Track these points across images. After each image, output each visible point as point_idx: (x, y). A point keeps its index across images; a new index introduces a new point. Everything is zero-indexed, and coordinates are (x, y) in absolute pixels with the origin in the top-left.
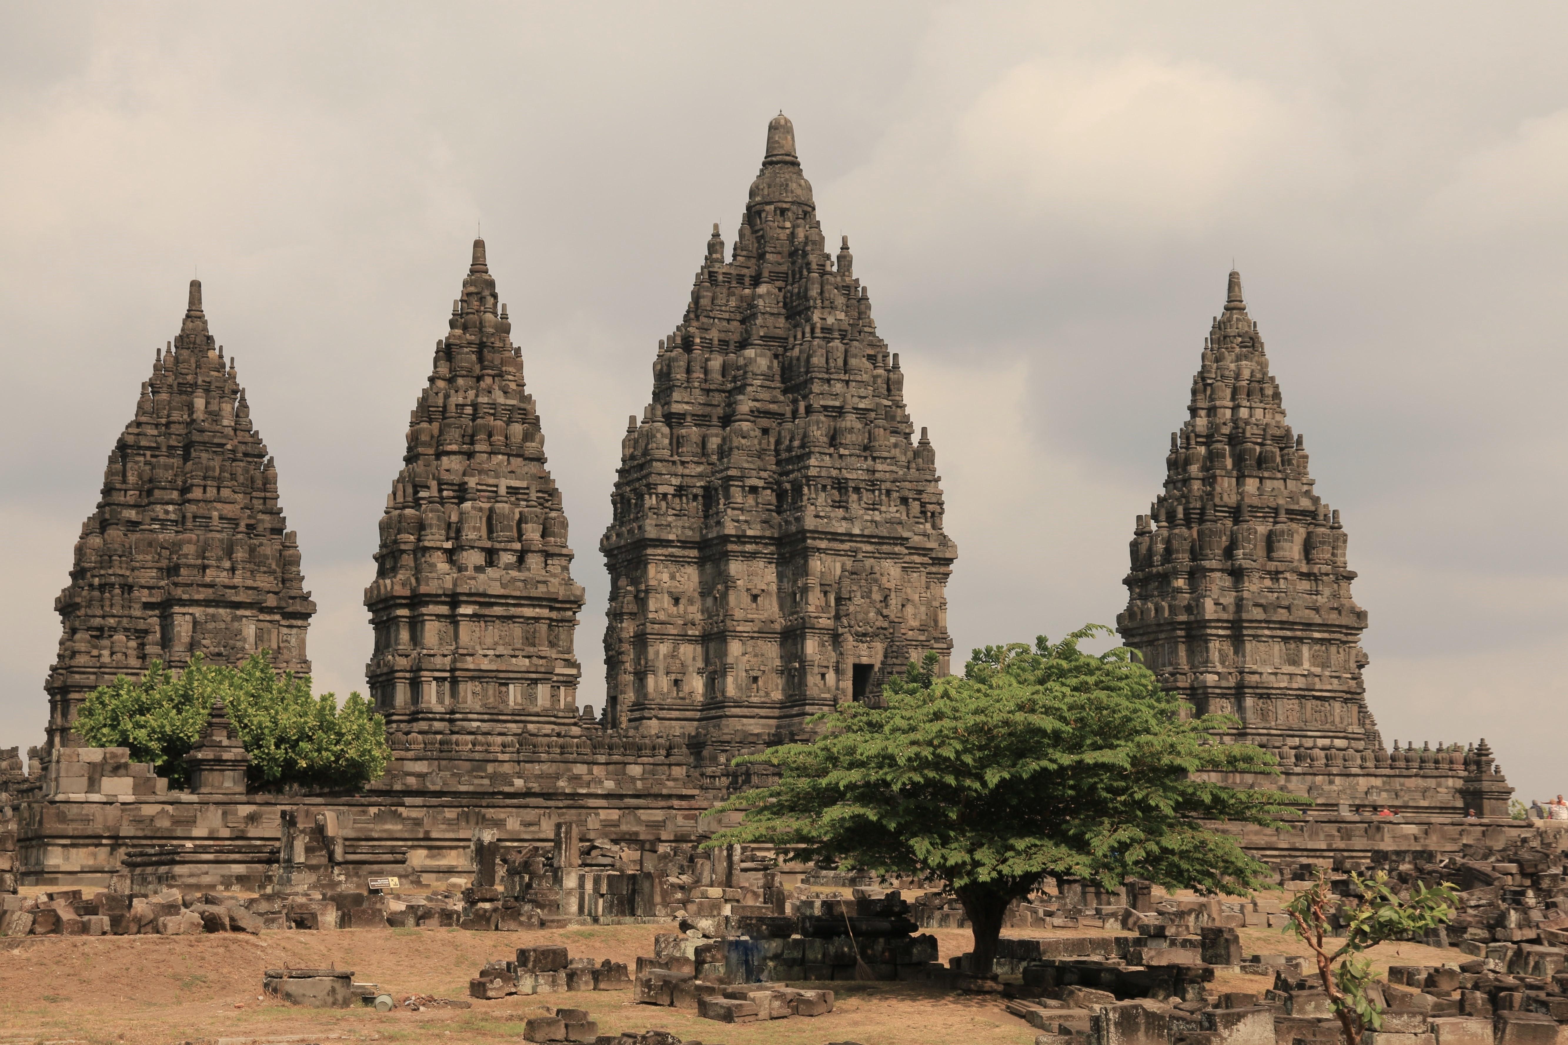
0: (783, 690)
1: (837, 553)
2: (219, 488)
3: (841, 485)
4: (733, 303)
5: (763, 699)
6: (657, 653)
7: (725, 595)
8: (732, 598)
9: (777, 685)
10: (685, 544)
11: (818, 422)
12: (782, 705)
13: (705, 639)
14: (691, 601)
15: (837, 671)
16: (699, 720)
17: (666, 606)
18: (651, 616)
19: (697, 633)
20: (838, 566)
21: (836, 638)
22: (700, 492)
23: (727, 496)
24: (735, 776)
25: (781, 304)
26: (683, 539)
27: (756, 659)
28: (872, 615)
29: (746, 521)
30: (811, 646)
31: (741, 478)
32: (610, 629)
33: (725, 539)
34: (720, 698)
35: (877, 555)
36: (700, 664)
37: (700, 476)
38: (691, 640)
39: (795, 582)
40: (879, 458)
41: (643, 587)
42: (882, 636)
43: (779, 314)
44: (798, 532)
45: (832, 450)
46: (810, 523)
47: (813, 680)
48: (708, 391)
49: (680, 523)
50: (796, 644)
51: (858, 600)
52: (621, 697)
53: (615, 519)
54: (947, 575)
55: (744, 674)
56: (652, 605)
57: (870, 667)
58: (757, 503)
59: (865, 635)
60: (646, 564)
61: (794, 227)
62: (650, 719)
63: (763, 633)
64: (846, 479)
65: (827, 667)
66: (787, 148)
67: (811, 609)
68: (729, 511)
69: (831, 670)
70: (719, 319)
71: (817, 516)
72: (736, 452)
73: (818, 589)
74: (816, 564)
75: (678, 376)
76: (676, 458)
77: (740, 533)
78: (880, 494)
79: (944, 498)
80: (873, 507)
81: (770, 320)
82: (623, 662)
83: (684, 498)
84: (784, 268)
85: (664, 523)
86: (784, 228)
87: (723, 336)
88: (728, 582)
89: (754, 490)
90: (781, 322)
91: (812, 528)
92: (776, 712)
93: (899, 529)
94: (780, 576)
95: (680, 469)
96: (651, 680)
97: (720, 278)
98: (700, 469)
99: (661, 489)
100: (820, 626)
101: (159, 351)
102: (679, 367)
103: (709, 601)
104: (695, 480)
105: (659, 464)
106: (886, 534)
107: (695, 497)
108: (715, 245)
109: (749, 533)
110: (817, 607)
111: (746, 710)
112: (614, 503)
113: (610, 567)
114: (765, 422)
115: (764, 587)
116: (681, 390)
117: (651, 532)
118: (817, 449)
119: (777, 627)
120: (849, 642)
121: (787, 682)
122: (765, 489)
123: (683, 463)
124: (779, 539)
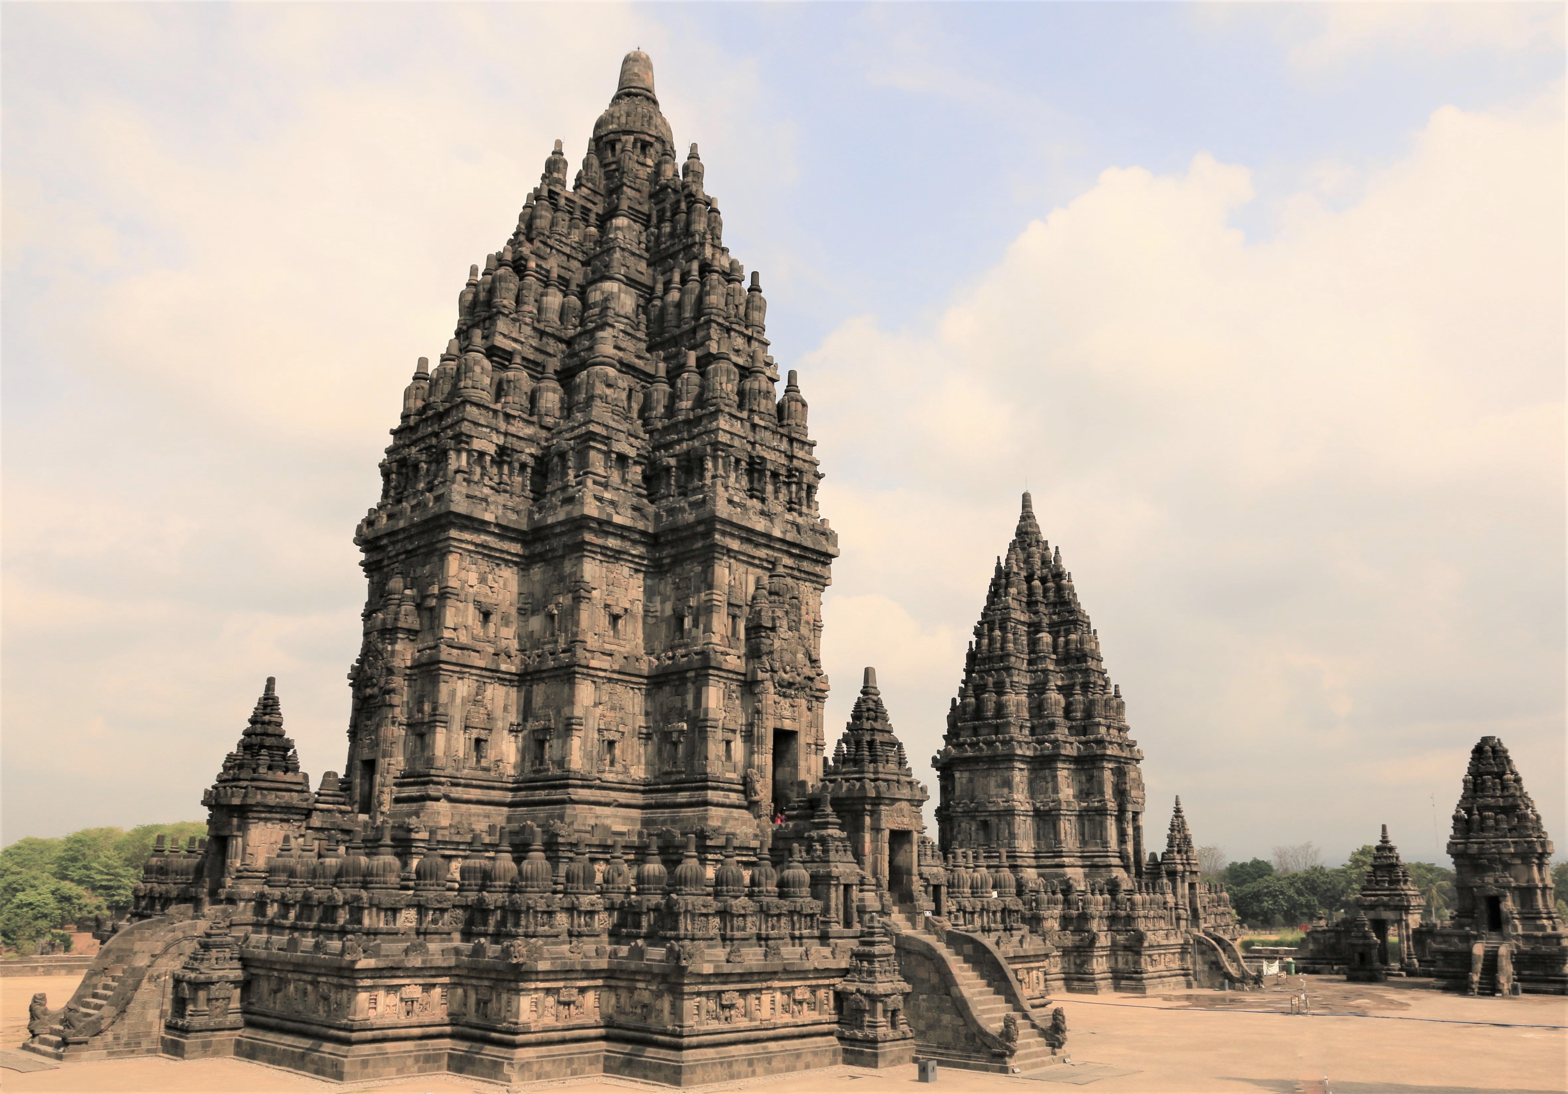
0: (647, 763)
1: (750, 561)
3: (755, 468)
4: (575, 236)
5: (621, 777)
6: (453, 694)
7: (572, 613)
8: (585, 615)
9: (639, 756)
10: (505, 532)
12: (648, 788)
13: (524, 679)
14: (506, 621)
15: (749, 737)
16: (511, 805)
17: (470, 622)
18: (447, 634)
19: (513, 669)
20: (751, 580)
21: (750, 687)
22: (530, 461)
25: (643, 246)
26: (504, 522)
27: (612, 714)
29: (612, 503)
30: (712, 697)
31: (603, 440)
32: (369, 653)
33: (581, 523)
34: (554, 771)
35: (796, 573)
36: (514, 717)
37: (530, 440)
38: (504, 679)
39: (682, 598)
40: (798, 441)
42: (807, 690)
43: (640, 257)
44: (695, 525)
45: (744, 414)
46: (723, 510)
47: (713, 749)
48: (542, 334)
49: (499, 500)
50: (682, 694)
52: (382, 763)
53: (386, 494)
55: (596, 736)
56: (450, 617)
58: (624, 481)
59: (790, 685)
60: (443, 555)
62: (437, 799)
63: (624, 675)
64: (763, 459)
65: (734, 731)
66: (646, 82)
67: (716, 639)
68: (586, 486)
69: (738, 735)
70: (558, 250)
71: (727, 502)
72: (598, 402)
73: (724, 610)
74: (723, 573)
75: (505, 302)
76: (498, 406)
77: (604, 517)
78: (800, 489)
80: (792, 507)
81: (631, 261)
82: (392, 706)
83: (506, 468)
84: (645, 208)
85: (478, 494)
86: (644, 164)
87: (563, 273)
88: (576, 592)
89: (622, 459)
90: (645, 267)
91: (725, 516)
92: (639, 799)
94: (650, 593)
95: (503, 426)
96: (440, 737)
97: (560, 203)
98: (529, 431)
99: (477, 445)
100: (729, 667)
102: (508, 289)
103: (536, 623)
104: (523, 444)
105: (474, 409)
106: (809, 544)
107: (523, 466)
108: (555, 164)
109: (617, 519)
110: (722, 636)
111: (598, 792)
112: (386, 474)
113: (369, 567)
115: (628, 606)
116: (508, 321)
117: (460, 505)
118: (727, 409)
119: (644, 667)
120: (770, 695)
121: (660, 752)
122: (636, 463)
123: (508, 417)
124: (655, 537)
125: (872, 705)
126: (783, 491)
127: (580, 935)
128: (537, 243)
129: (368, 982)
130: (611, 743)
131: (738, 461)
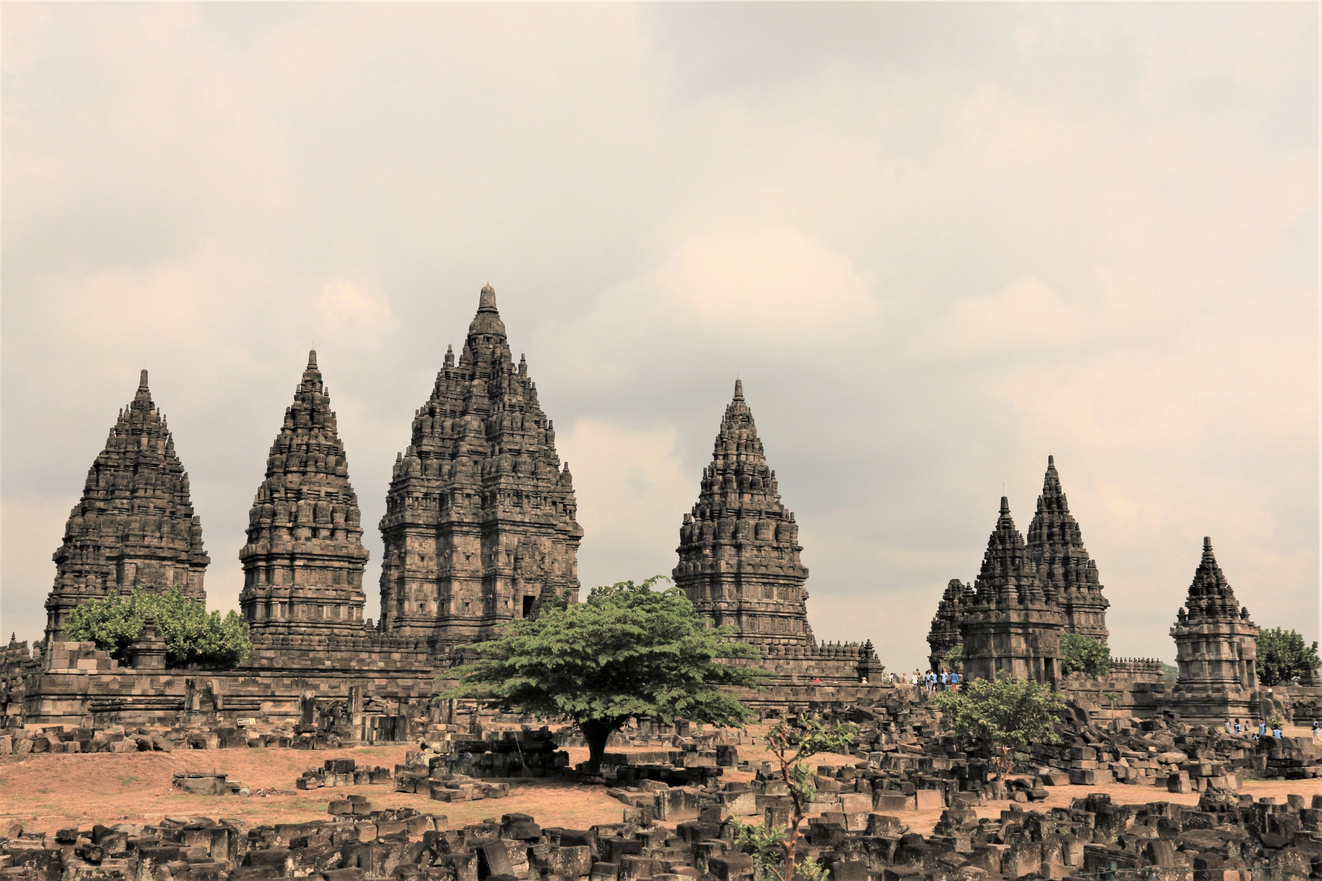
0: (483, 610)
1: (515, 532)
2: (154, 490)
3: (518, 494)
4: (459, 390)
5: (471, 616)
6: (411, 588)
7: (450, 556)
8: (455, 558)
9: (480, 608)
10: (428, 526)
11: (506, 458)
12: (482, 619)
13: (438, 581)
14: (431, 559)
15: (514, 599)
16: (434, 627)
17: (416, 562)
18: (407, 567)
19: (434, 577)
20: (516, 539)
21: (514, 581)
22: (437, 496)
23: (453, 499)
24: (454, 660)
25: (486, 391)
26: (427, 523)
27: (468, 593)
28: (535, 568)
29: (464, 514)
30: (500, 586)
31: (461, 489)
32: (384, 575)
33: (452, 524)
34: (446, 615)
35: (538, 534)
36: (436, 595)
37: (438, 487)
38: (430, 581)
39: (491, 548)
41: (403, 551)
42: (540, 580)
43: (485, 397)
44: (493, 520)
45: (514, 474)
46: (500, 515)
47: (500, 605)
48: (443, 439)
49: (425, 514)
50: (491, 585)
51: (527, 559)
52: (389, 614)
53: (388, 511)
54: (578, 546)
55: (461, 601)
56: (408, 561)
57: (533, 597)
58: (470, 504)
59: (530, 579)
60: (405, 537)
61: (494, 348)
62: (406, 626)
63: (473, 577)
64: (522, 491)
65: (509, 598)
66: (491, 304)
67: (500, 564)
68: (454, 508)
69: (511, 599)
70: (451, 398)
71: (504, 511)
73: (504, 553)
74: (503, 539)
76: (424, 477)
77: (460, 520)
78: (541, 499)
79: (577, 502)
80: (537, 506)
81: (480, 400)
83: (428, 500)
84: (488, 371)
85: (416, 514)
86: (489, 348)
87: (453, 408)
88: (453, 548)
89: (468, 496)
90: (486, 401)
93: (551, 519)
94: (483, 545)
95: (426, 483)
96: (406, 604)
97: (452, 375)
98: (438, 483)
99: (415, 495)
100: (505, 574)
101: (121, 410)
103: (442, 559)
104: (435, 490)
105: (414, 480)
106: (543, 522)
107: (435, 499)
108: (449, 357)
109: (466, 520)
110: (503, 563)
111: (461, 622)
112: (388, 502)
113: (385, 539)
114: (476, 458)
115: (473, 552)
116: (428, 438)
117: (409, 519)
118: (505, 473)
119: (480, 574)
120: (522, 583)
121: (486, 606)
123: (428, 480)
124: (483, 524)
126: (533, 501)
128: (441, 399)
130: (467, 604)
131: (509, 495)
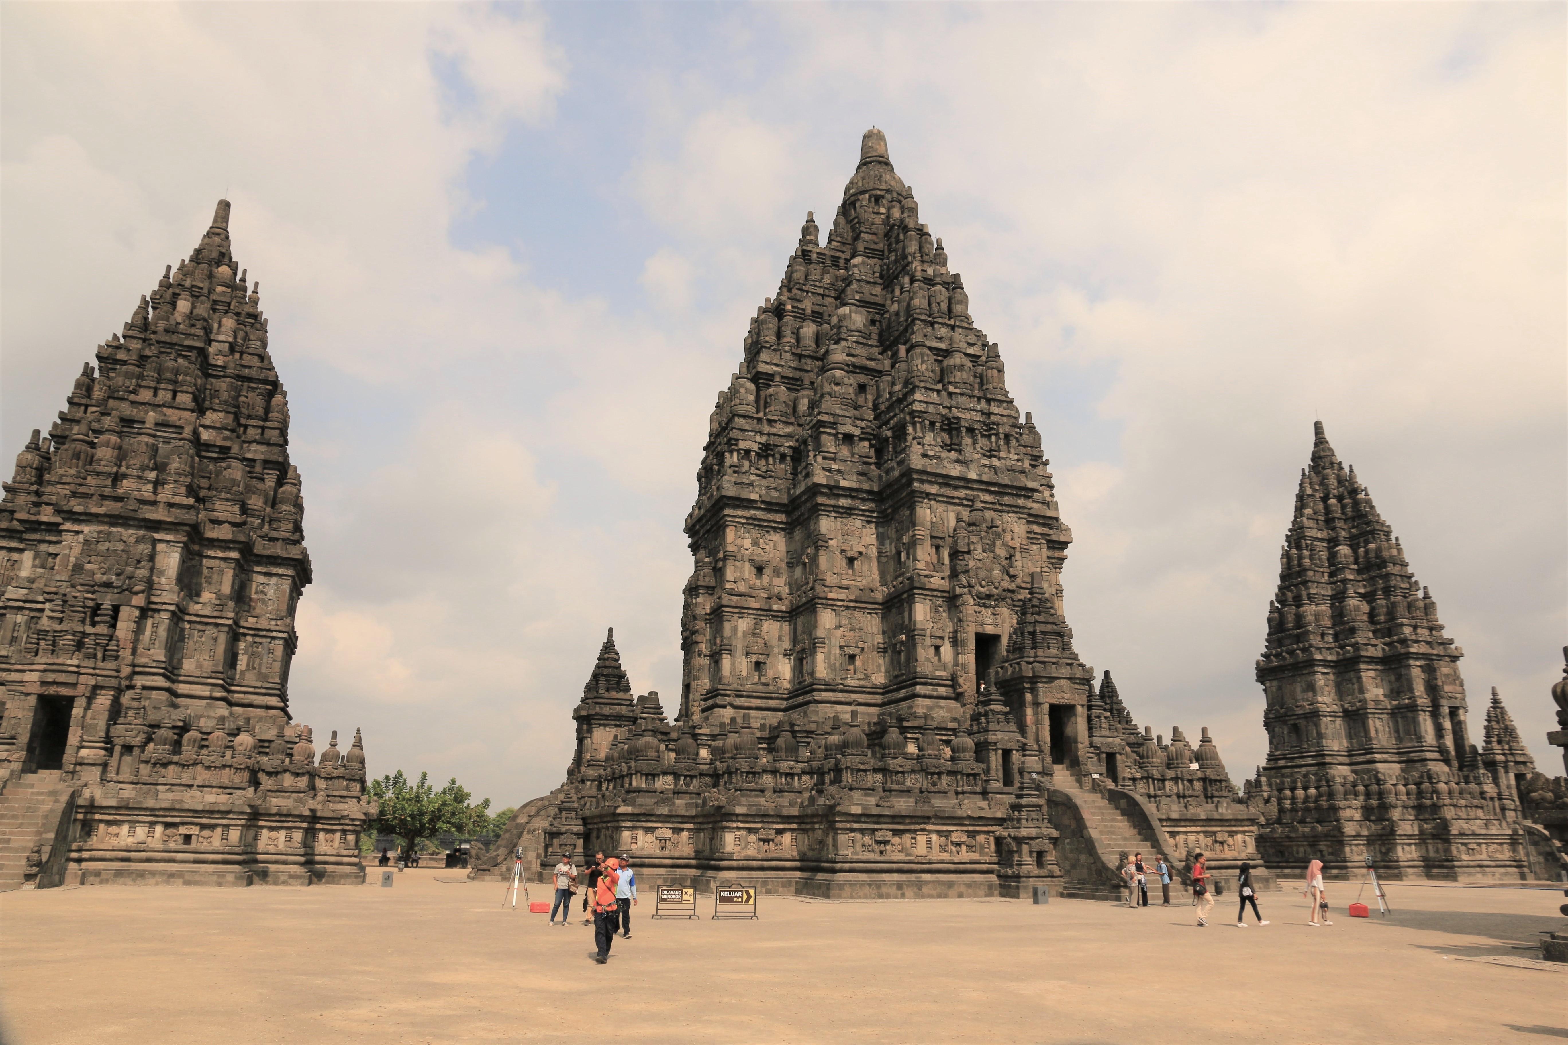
0: (886, 672)
1: (950, 501)
2: (175, 393)
3: (951, 426)
4: (827, 280)
5: (862, 683)
6: (735, 629)
7: (814, 559)
8: (823, 560)
9: (879, 666)
10: (770, 506)
11: (922, 355)
12: (886, 690)
13: (791, 615)
14: (777, 572)
15: (955, 642)
16: (784, 710)
17: (747, 576)
18: (728, 586)
19: (784, 608)
20: (952, 516)
21: (952, 601)
22: (789, 452)
23: (818, 449)
24: (820, 773)
25: (877, 275)
26: (768, 499)
27: (852, 634)
28: (996, 573)
29: (840, 472)
30: (921, 611)
31: (833, 425)
33: (815, 490)
34: (808, 680)
35: (997, 507)
36: (787, 645)
37: (789, 436)
38: (776, 616)
39: (899, 539)
40: (994, 400)
41: (721, 555)
42: (1009, 601)
43: (875, 283)
44: (902, 475)
45: (939, 386)
46: (916, 462)
47: (924, 653)
48: (800, 357)
49: (764, 482)
50: (901, 613)
51: (978, 552)
52: (694, 684)
53: (700, 493)
54: (1062, 560)
55: (838, 651)
56: (730, 574)
57: (996, 638)
58: (853, 454)
59: (989, 597)
60: (724, 529)
61: (889, 209)
62: (724, 707)
63: (861, 603)
64: (958, 418)
65: (942, 638)
66: (880, 150)
67: (920, 565)
68: (819, 459)
69: (947, 641)
70: (812, 293)
71: (925, 456)
72: (827, 398)
73: (928, 542)
74: (925, 513)
75: (767, 339)
76: (761, 415)
77: (832, 483)
78: (998, 439)
80: (990, 454)
81: (867, 289)
82: (697, 643)
83: (771, 459)
84: (880, 246)
85: (745, 481)
86: (878, 213)
87: (816, 308)
88: (817, 542)
89: (848, 438)
90: (878, 290)
91: (919, 467)
92: (878, 699)
93: (1023, 478)
94: (881, 538)
95: (766, 428)
96: (726, 662)
97: (814, 256)
98: (789, 430)
99: (742, 445)
100: (932, 586)
102: (768, 329)
103: (798, 571)
104: (783, 440)
105: (741, 419)
106: (1006, 481)
107: (783, 457)
108: (809, 229)
109: (844, 483)
110: (927, 563)
111: (840, 695)
112: (700, 479)
114: (862, 378)
115: (862, 549)
116: (770, 352)
117: (730, 491)
118: (922, 384)
119: (879, 596)
120: (970, 606)
121: (892, 660)
122: (861, 439)
123: (770, 422)
124: (880, 493)
125: (1035, 602)
126: (982, 442)
127: (781, 791)
128: (794, 291)
129: (629, 824)
130: (852, 657)
131: (932, 424)
